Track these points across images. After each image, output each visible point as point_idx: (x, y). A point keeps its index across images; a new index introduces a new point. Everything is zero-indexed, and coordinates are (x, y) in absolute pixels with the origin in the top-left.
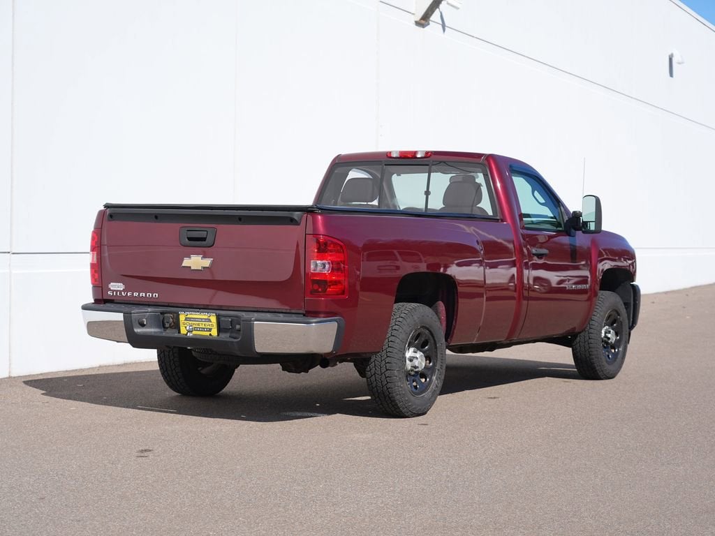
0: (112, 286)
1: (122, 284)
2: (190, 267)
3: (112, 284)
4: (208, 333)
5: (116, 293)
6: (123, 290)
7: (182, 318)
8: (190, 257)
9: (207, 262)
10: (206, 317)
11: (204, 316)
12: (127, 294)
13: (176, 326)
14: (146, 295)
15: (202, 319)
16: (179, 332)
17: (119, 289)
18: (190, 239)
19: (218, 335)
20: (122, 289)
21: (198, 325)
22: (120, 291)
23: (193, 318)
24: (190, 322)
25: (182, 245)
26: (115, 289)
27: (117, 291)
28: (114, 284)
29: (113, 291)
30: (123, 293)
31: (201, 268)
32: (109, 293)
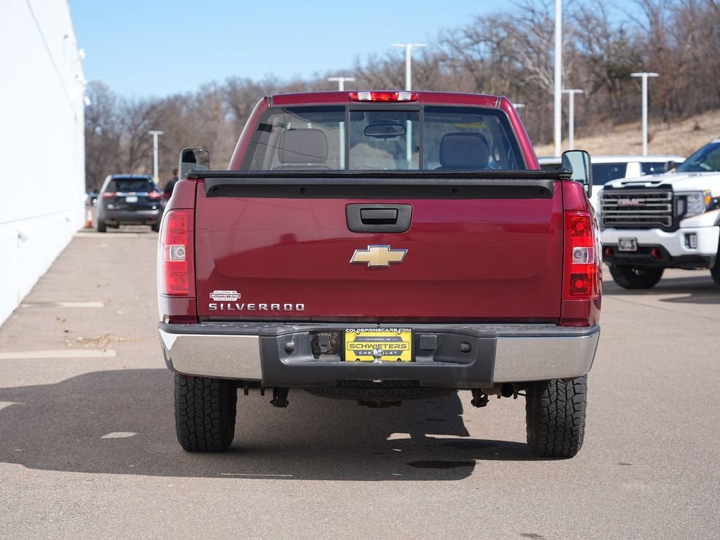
0: (217, 295)
1: (236, 292)
2: (367, 263)
3: (215, 292)
4: (395, 358)
5: (225, 306)
6: (238, 301)
7: (350, 337)
8: (368, 249)
9: (398, 255)
10: (393, 335)
11: (390, 333)
12: (246, 306)
13: (340, 350)
14: (282, 307)
15: (385, 338)
16: (343, 359)
17: (230, 299)
18: (365, 221)
19: (413, 360)
20: (236, 299)
22: (233, 303)
23: (370, 338)
24: (364, 344)
25: (351, 230)
26: (222, 299)
27: (225, 303)
28: (221, 292)
29: (219, 303)
30: (237, 305)
31: (387, 264)
32: (210, 305)
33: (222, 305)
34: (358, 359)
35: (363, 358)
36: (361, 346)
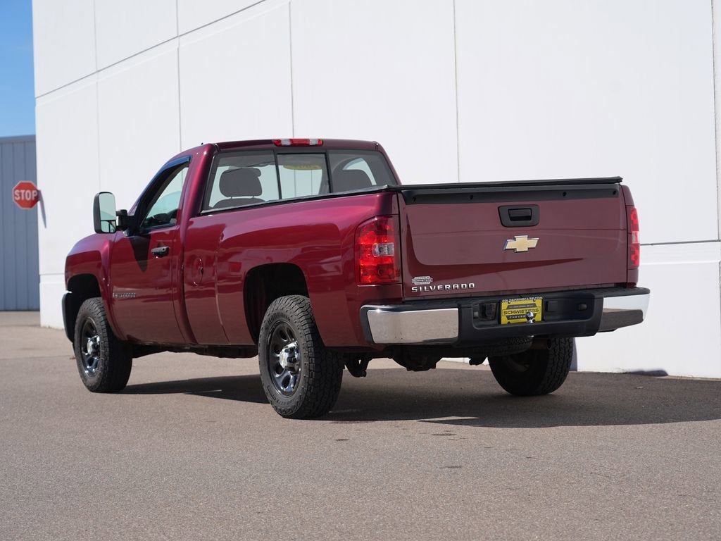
0: (417, 281)
1: (429, 277)
2: (515, 249)
3: (415, 278)
6: (431, 284)
7: (504, 306)
8: (514, 239)
9: (533, 243)
10: (531, 302)
11: (529, 301)
13: (498, 316)
15: (526, 305)
16: (499, 323)
17: (426, 283)
18: (512, 219)
19: (542, 320)
20: (429, 283)
21: (522, 311)
23: (517, 305)
24: (513, 310)
25: (504, 226)
26: (421, 283)
27: (423, 286)
28: (420, 278)
29: (418, 286)
30: (431, 287)
31: (527, 250)
32: (413, 289)
33: (421, 288)
34: (509, 323)
35: (511, 321)
36: (512, 312)
